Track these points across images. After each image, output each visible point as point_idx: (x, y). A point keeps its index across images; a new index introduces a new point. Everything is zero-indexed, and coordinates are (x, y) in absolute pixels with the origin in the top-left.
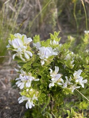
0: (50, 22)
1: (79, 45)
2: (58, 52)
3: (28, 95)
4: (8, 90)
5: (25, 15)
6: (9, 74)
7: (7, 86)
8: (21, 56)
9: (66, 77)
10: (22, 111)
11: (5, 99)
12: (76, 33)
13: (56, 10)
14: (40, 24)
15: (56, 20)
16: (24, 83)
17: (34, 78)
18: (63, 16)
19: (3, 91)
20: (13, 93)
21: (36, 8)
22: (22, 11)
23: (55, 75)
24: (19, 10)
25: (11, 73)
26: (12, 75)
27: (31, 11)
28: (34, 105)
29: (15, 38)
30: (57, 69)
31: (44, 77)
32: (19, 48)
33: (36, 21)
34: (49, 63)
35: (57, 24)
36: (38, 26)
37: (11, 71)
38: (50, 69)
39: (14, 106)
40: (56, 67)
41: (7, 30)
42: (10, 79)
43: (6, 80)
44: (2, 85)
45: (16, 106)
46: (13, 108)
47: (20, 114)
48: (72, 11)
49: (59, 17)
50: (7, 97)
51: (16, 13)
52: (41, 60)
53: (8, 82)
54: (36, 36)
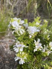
0: (33, 12)
1: (51, 25)
2: (39, 29)
3: (21, 56)
4: (8, 52)
5: (17, 7)
6: (8, 42)
7: (7, 49)
8: (17, 32)
9: (44, 45)
10: (16, 64)
11: (6, 56)
12: (48, 18)
13: (36, 4)
14: (27, 13)
15: (36, 10)
16: (18, 49)
17: (25, 46)
18: (40, 8)
19: (5, 52)
20: (10, 53)
21: (24, 3)
22: (16, 5)
23: (37, 44)
24: (14, 4)
25: (9, 42)
26: (10, 42)
27: (21, 5)
28: (24, 63)
29: (14, 20)
30: (39, 40)
31: (31, 45)
32: (17, 27)
33: (24, 11)
34: (34, 36)
35: (37, 13)
36: (25, 14)
37: (9, 41)
38: (35, 40)
39: (11, 61)
40: (38, 39)
41: (7, 16)
42: (8, 45)
43: (7, 46)
44: (4, 49)
45: (12, 61)
46: (11, 62)
47: (15, 66)
48: (46, 5)
49: (38, 8)
50: (7, 56)
51: (13, 6)
52: (29, 34)
53: (8, 47)
54: (25, 19)
